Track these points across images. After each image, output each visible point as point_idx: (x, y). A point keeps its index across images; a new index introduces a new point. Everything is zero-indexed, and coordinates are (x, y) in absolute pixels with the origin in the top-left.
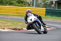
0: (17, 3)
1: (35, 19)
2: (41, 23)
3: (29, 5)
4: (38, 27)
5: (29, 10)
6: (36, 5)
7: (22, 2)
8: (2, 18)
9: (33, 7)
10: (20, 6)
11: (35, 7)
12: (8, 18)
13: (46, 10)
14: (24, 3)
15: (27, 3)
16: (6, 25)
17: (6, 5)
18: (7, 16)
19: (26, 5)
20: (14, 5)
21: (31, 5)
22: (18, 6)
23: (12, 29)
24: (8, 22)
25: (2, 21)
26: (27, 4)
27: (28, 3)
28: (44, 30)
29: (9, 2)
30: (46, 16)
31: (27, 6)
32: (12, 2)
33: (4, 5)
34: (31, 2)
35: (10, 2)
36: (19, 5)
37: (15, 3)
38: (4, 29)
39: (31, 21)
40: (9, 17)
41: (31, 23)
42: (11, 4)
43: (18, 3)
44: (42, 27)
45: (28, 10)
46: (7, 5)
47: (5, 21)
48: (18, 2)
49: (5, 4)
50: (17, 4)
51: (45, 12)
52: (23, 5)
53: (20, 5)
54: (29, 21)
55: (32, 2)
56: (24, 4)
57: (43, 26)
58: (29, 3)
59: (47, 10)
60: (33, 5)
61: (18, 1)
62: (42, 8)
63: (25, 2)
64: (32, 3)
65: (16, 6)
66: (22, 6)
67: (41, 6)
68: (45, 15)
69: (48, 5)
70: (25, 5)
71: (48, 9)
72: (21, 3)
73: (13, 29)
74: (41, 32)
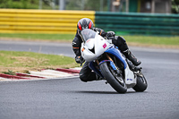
1: (105, 46)
2: (123, 58)
4: (115, 71)
5: (85, 21)
28: (134, 81)
39: (91, 54)
41: (94, 59)
44: (127, 71)
45: (81, 21)
54: (86, 53)
57: (131, 68)
74: (125, 87)
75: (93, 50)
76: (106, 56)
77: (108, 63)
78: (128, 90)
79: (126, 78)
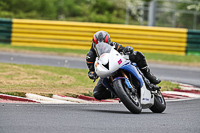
0: (92, 11)
3: (133, 18)
4: (130, 90)
6: (156, 19)
7: (111, 9)
8: (45, 59)
9: (146, 25)
10: (102, 22)
11: (154, 25)
12: (63, 62)
13: (188, 33)
14: (115, 12)
15: (125, 11)
16: (58, 82)
17: (57, 19)
18: (60, 55)
19: (124, 18)
20: (85, 18)
21: (141, 19)
22: (97, 22)
23: (77, 97)
24: (65, 73)
25: (45, 69)
26: (127, 16)
27: (130, 12)
29: (66, 9)
30: (189, 54)
31: (126, 22)
32: (77, 7)
33: (51, 19)
34: (138, 10)
35: (70, 7)
36: (99, 17)
37: (87, 12)
38: (51, 96)
40: (66, 58)
42: (74, 15)
43: (98, 13)
44: (144, 90)
46: (62, 17)
47: (55, 71)
48: (97, 10)
49: (54, 14)
50: (93, 15)
51: (185, 40)
52: (114, 18)
53: (104, 17)
54: (100, 69)
55: (142, 7)
56: (118, 16)
58: (134, 12)
59: (191, 36)
60: (146, 18)
61: (95, 7)
62: (177, 27)
63: (119, 9)
64: (142, 13)
65: (90, 21)
66: (109, 22)
67: (173, 22)
68: (186, 51)
69: (195, 19)
70: (120, 19)
71: (195, 31)
72: (107, 13)
73: (81, 97)
74: (140, 107)
75: (107, 66)
76: (121, 72)
77: (123, 81)
78: (143, 110)
79: (142, 97)
